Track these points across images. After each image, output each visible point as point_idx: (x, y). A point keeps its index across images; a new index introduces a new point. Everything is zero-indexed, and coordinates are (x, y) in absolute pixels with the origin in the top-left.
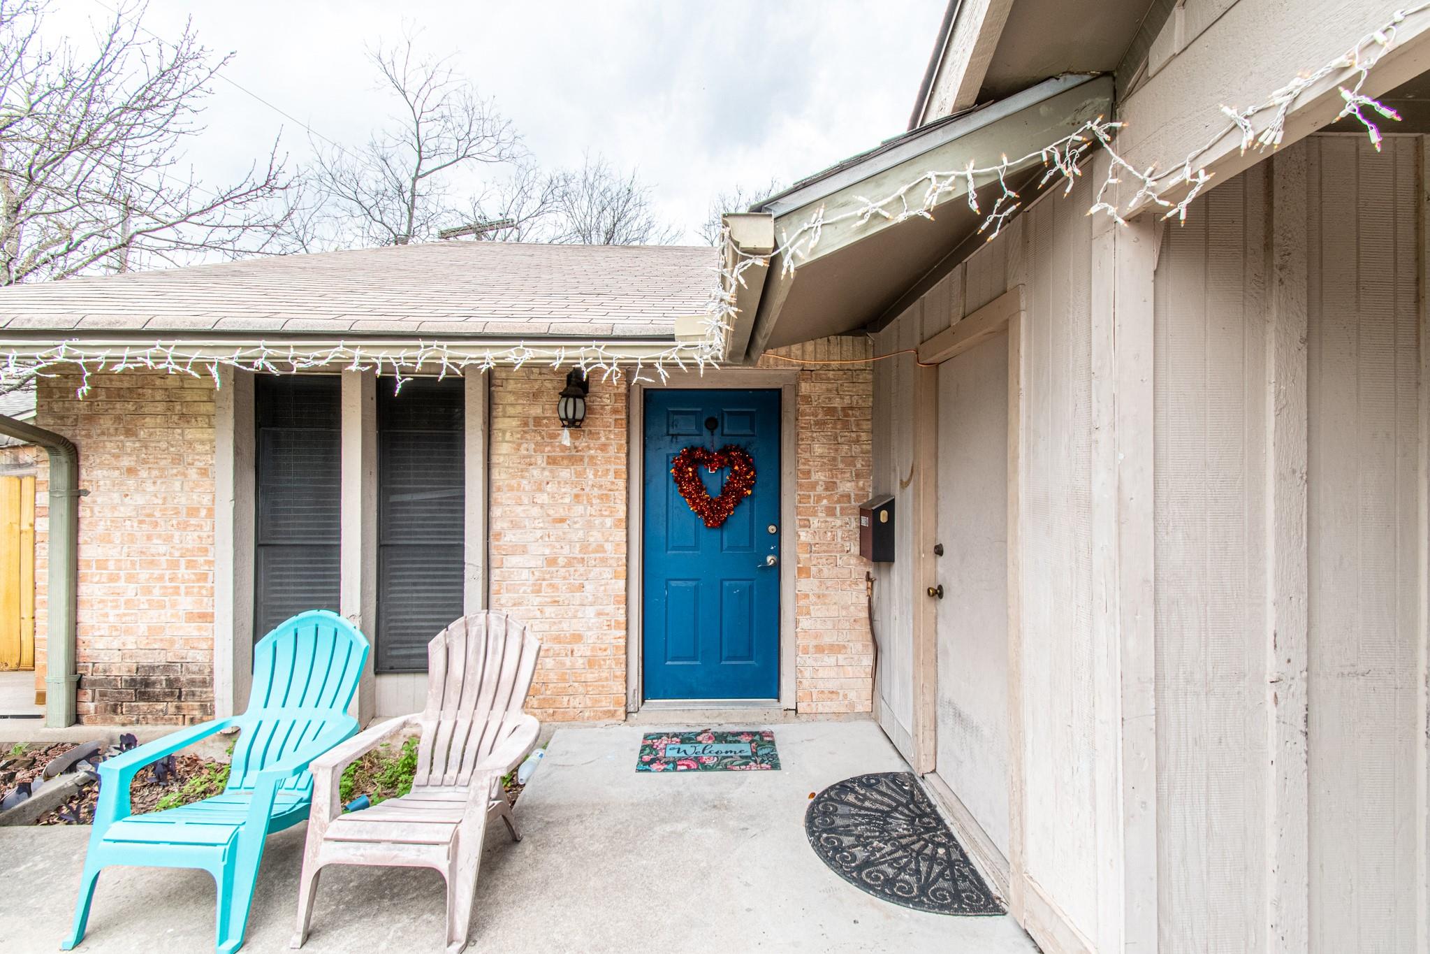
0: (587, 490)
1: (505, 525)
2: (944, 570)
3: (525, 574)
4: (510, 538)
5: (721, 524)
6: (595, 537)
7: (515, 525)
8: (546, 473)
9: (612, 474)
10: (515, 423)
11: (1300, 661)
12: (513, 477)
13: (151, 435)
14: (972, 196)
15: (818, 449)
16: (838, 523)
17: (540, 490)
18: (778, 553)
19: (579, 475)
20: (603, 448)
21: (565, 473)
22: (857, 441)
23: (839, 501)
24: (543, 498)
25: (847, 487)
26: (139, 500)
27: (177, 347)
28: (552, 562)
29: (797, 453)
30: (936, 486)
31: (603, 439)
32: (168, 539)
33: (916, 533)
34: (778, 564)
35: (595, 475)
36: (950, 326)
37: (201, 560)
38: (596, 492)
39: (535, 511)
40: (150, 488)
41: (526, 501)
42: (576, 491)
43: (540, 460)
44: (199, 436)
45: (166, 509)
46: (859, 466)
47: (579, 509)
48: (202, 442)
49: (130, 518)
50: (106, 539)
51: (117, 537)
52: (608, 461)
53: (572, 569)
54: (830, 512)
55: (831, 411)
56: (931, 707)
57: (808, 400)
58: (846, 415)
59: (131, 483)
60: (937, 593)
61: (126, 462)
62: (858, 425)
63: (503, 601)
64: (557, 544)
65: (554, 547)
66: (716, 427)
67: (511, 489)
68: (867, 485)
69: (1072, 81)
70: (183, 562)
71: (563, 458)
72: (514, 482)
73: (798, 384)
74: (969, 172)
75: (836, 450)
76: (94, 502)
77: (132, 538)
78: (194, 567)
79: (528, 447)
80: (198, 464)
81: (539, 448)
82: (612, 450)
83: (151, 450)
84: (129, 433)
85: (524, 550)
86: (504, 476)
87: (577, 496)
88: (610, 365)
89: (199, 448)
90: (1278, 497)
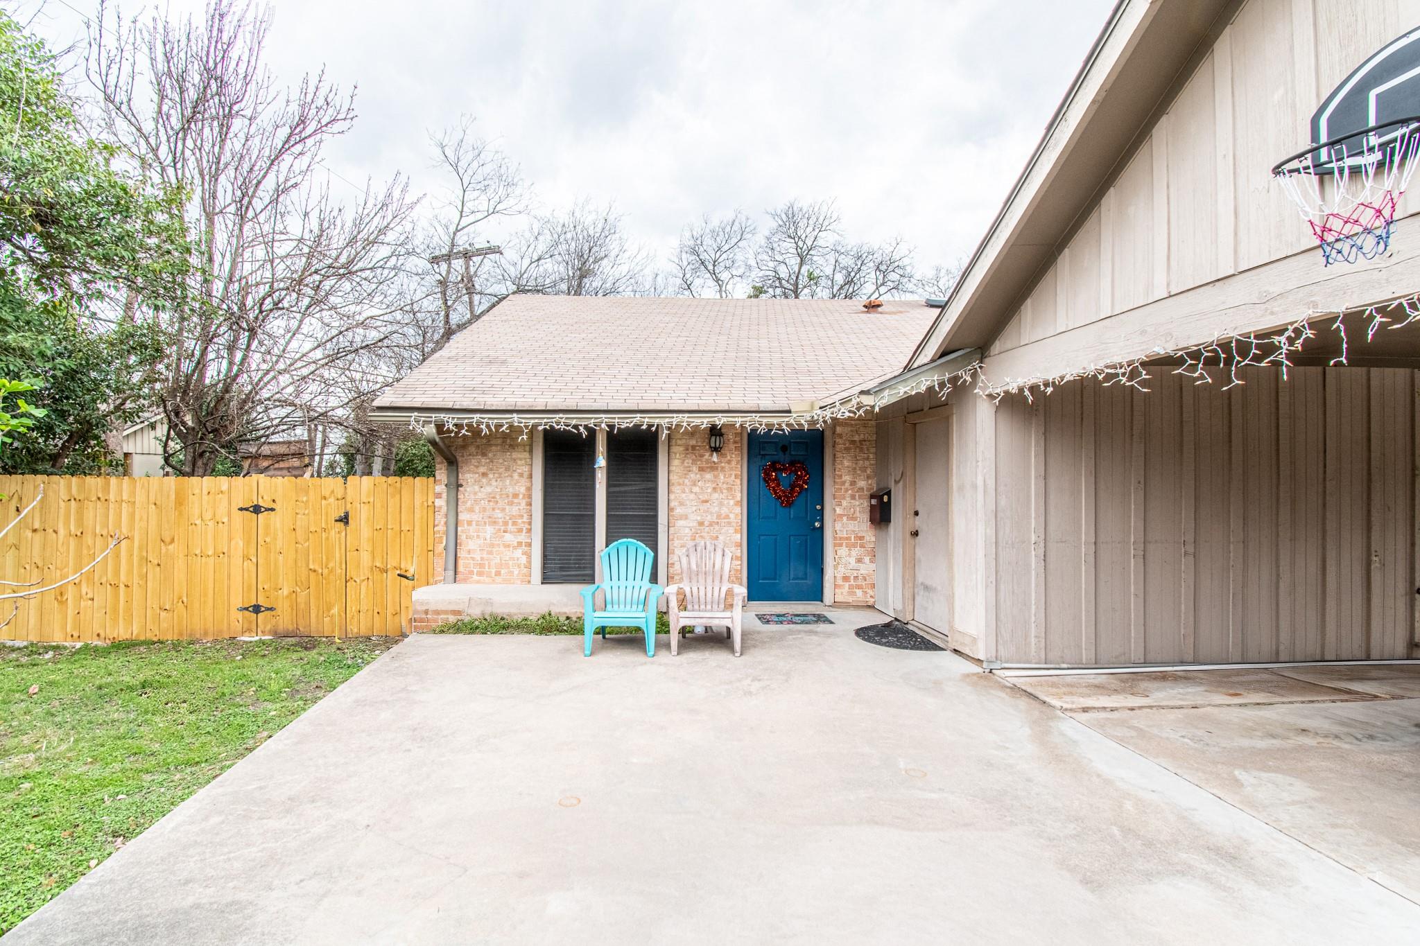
0: (720, 485)
1: (676, 504)
2: (918, 523)
3: (687, 530)
4: (679, 511)
5: (789, 504)
6: (724, 510)
7: (681, 504)
8: (698, 476)
9: (733, 476)
10: (682, 449)
11: (1042, 537)
12: (680, 478)
13: (494, 455)
14: (937, 386)
15: (846, 463)
16: (857, 503)
17: (695, 485)
18: (822, 521)
19: (716, 477)
20: (729, 462)
21: (708, 476)
22: (868, 459)
23: (857, 492)
24: (696, 489)
25: (862, 483)
26: (489, 489)
27: (566, 418)
28: (701, 524)
29: (834, 465)
30: (915, 483)
31: (729, 458)
32: (503, 510)
33: (904, 506)
34: (822, 527)
35: (725, 477)
36: (922, 410)
37: (520, 521)
38: (725, 486)
39: (692, 496)
40: (494, 483)
41: (687, 490)
42: (714, 486)
43: (695, 469)
44: (519, 456)
45: (502, 494)
46: (868, 472)
47: (716, 495)
48: (521, 459)
49: (483, 499)
50: (471, 510)
51: (477, 508)
52: (731, 469)
53: (712, 528)
54: (853, 497)
55: (853, 442)
56: (912, 590)
57: (840, 436)
58: (862, 444)
59: (484, 480)
60: (915, 534)
61: (482, 470)
62: (868, 450)
63: (675, 545)
64: (704, 514)
65: (702, 516)
66: (787, 450)
67: (680, 484)
68: (873, 483)
69: (969, 350)
70: (510, 522)
71: (707, 467)
72: (681, 481)
73: (835, 427)
74: (935, 378)
75: (856, 464)
76: (466, 490)
77: (484, 510)
78: (516, 525)
79: (688, 462)
80: (518, 471)
81: (694, 462)
82: (734, 463)
83: (495, 464)
84: (484, 455)
85: (686, 517)
86: (675, 477)
87: (714, 488)
88: (761, 425)
89: (519, 462)
90: (1035, 484)
